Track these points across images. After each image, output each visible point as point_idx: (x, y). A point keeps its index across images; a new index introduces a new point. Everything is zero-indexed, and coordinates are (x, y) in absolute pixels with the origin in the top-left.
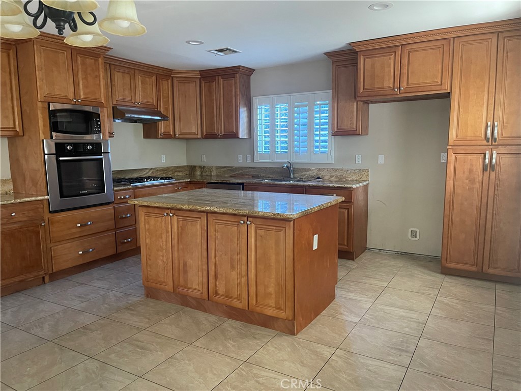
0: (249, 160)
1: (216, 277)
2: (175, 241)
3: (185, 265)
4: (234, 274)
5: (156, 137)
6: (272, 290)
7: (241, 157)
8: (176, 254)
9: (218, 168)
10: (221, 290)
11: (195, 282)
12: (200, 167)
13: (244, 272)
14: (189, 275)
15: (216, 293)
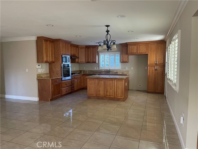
0: (98, 68)
1: (107, 92)
2: (97, 85)
3: (99, 90)
4: (111, 91)
5: (75, 63)
6: (120, 93)
7: (95, 68)
8: (97, 88)
9: (88, 71)
10: (108, 94)
11: (102, 93)
12: (83, 71)
13: (114, 90)
14: (100, 92)
15: (107, 95)
